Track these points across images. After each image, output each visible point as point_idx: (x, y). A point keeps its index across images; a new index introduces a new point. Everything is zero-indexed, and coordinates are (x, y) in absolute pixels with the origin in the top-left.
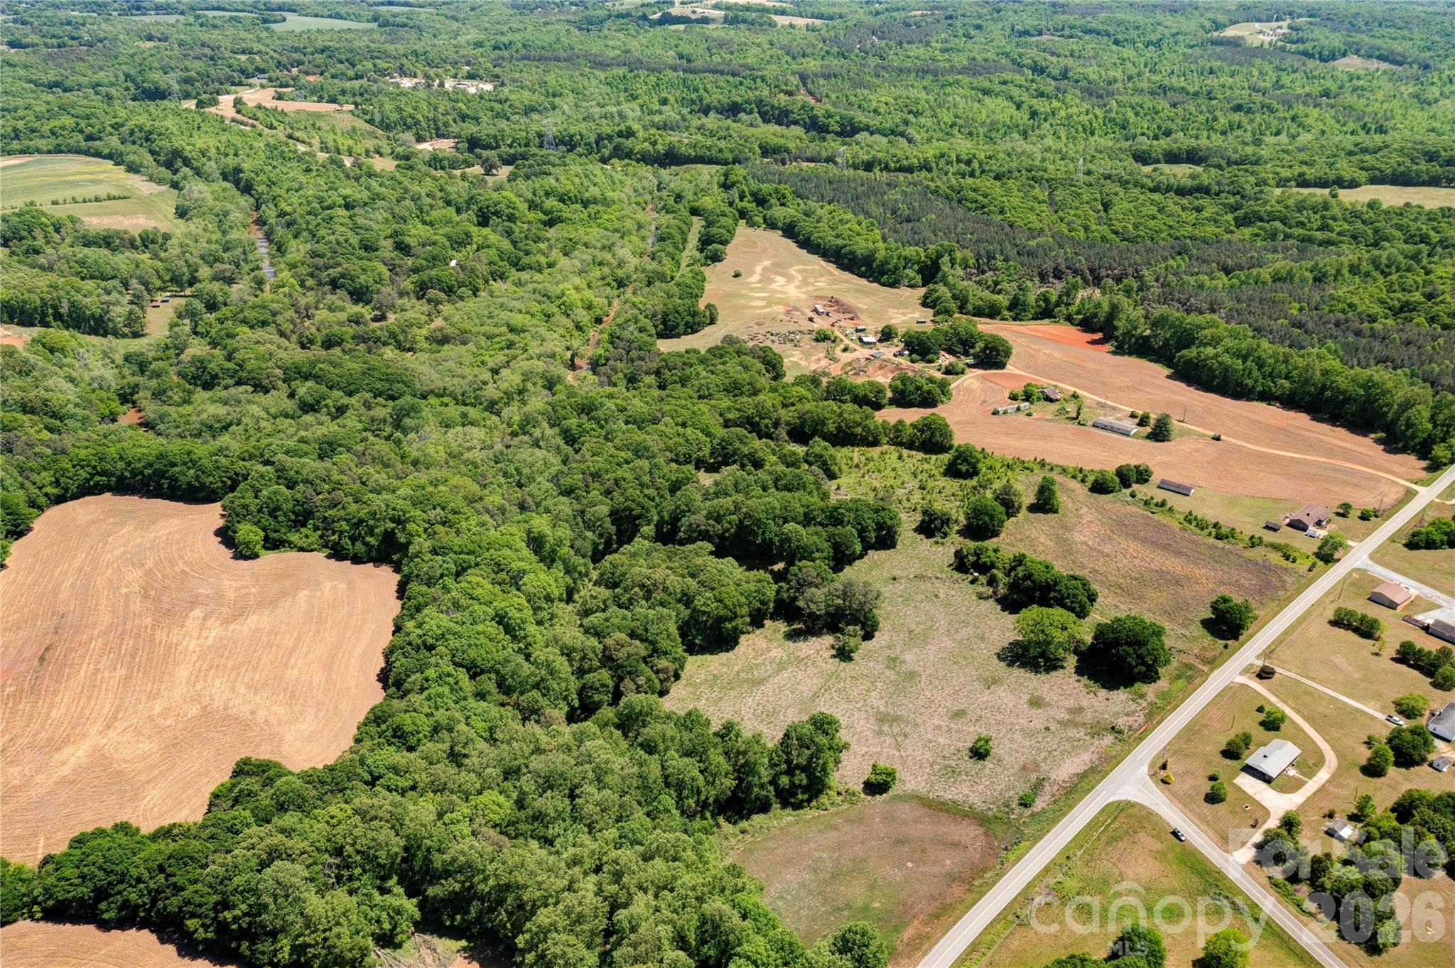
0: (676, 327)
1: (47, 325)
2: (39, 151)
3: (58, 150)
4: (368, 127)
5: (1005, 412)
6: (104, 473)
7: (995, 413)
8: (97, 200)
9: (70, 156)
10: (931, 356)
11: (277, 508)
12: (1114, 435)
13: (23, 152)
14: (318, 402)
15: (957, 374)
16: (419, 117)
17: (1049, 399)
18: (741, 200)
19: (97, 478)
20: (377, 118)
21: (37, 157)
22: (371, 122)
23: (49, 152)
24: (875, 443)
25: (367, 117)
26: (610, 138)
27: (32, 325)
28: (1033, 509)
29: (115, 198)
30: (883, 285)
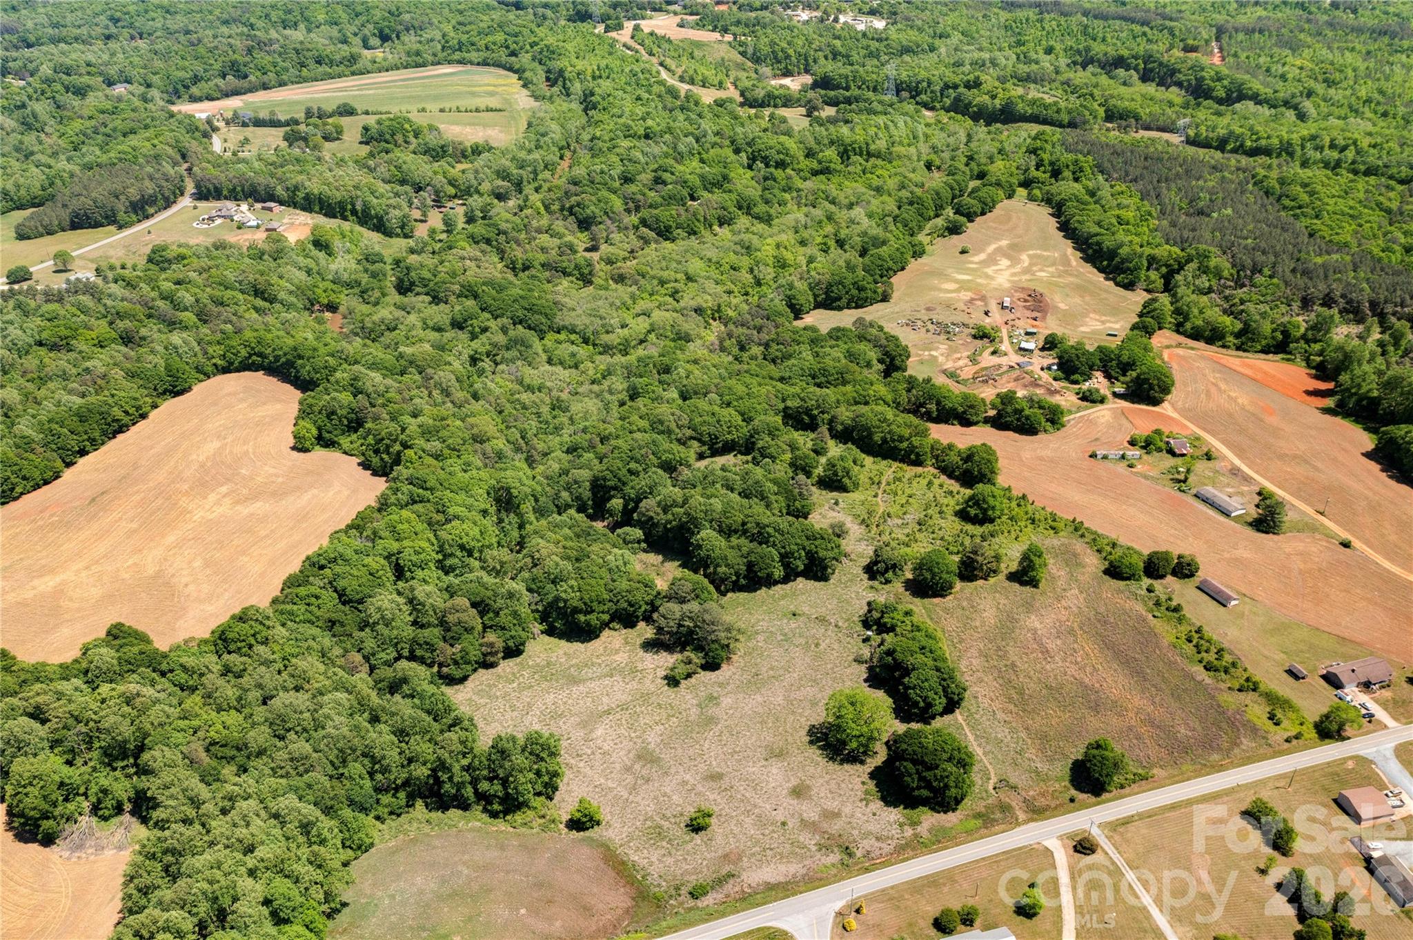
0: (839, 299)
1: (345, 218)
2: (472, 63)
3: (485, 63)
4: (739, 58)
5: (1105, 457)
6: (260, 355)
7: (1093, 456)
8: (477, 110)
9: (492, 69)
10: (1076, 377)
11: (333, 413)
12: (1211, 512)
13: (460, 62)
14: (466, 321)
15: (1093, 402)
16: (791, 52)
17: (1171, 452)
18: (1037, 169)
19: (254, 358)
20: (750, 51)
21: (469, 67)
22: (743, 54)
23: (478, 64)
24: (918, 463)
25: (741, 49)
26: (956, 87)
27: (335, 217)
28: (1012, 577)
29: (492, 110)
30: (1117, 284)
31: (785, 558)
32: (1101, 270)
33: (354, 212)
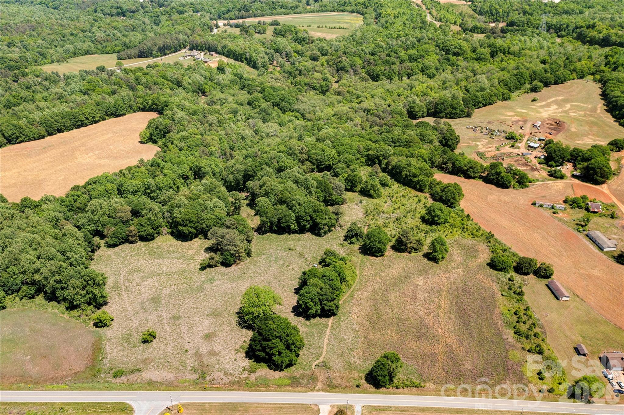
1: (242, 62)
2: (347, 11)
3: (353, 12)
4: (472, 12)
5: (541, 206)
7: (534, 204)
8: (335, 28)
9: (355, 14)
10: (552, 163)
13: (342, 11)
15: (556, 177)
16: (500, 11)
17: (587, 209)
18: (605, 66)
20: (478, 9)
21: (346, 13)
22: (474, 11)
23: (350, 12)
25: (474, 8)
26: (581, 27)
27: (238, 61)
28: (427, 256)
29: (341, 28)
31: (298, 219)
32: (614, 117)
33: (246, 59)
